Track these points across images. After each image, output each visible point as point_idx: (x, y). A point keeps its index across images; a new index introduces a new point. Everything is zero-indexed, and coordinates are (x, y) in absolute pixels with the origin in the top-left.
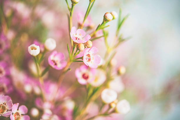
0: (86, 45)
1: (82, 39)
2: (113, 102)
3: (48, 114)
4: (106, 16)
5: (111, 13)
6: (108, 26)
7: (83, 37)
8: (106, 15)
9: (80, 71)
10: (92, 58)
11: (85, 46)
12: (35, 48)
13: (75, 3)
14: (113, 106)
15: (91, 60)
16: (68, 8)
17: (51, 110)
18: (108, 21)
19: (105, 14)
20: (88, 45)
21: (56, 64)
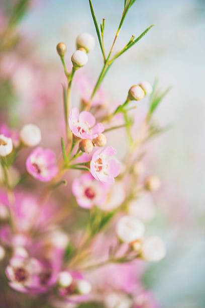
0: (96, 142)
1: (89, 131)
2: (137, 241)
3: (21, 257)
4: (133, 92)
5: (140, 86)
6: (135, 107)
7: (90, 126)
8: (133, 90)
9: (81, 183)
10: (106, 166)
11: (94, 144)
12: (4, 142)
13: (79, 66)
14: (137, 247)
15: (104, 169)
16: (65, 72)
17: (27, 248)
18: (136, 100)
19: (132, 88)
20: (98, 143)
21: (39, 171)
